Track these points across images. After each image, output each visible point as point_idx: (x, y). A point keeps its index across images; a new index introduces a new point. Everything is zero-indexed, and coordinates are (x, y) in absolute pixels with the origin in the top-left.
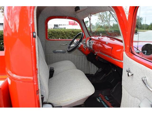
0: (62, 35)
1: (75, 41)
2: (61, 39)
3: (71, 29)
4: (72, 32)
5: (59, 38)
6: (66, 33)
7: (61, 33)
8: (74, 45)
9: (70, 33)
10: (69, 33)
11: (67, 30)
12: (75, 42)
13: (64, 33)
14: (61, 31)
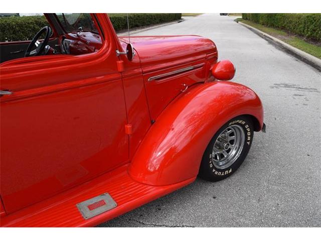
0: (12, 32)
1: (37, 43)
2: (9, 41)
3: (32, 17)
4: (37, 24)
5: (6, 40)
6: (21, 26)
7: (8, 27)
8: (35, 50)
9: (32, 26)
10: (30, 27)
11: (23, 19)
12: (37, 45)
13: (17, 28)
14: (8, 21)
